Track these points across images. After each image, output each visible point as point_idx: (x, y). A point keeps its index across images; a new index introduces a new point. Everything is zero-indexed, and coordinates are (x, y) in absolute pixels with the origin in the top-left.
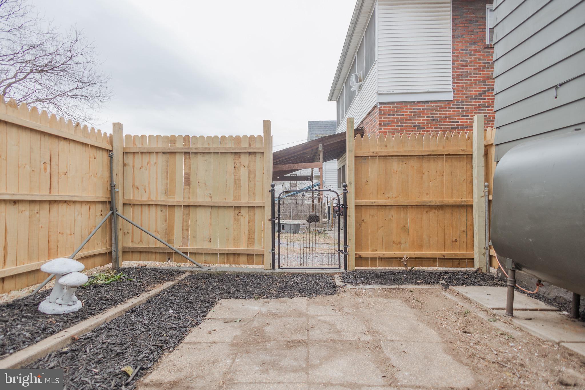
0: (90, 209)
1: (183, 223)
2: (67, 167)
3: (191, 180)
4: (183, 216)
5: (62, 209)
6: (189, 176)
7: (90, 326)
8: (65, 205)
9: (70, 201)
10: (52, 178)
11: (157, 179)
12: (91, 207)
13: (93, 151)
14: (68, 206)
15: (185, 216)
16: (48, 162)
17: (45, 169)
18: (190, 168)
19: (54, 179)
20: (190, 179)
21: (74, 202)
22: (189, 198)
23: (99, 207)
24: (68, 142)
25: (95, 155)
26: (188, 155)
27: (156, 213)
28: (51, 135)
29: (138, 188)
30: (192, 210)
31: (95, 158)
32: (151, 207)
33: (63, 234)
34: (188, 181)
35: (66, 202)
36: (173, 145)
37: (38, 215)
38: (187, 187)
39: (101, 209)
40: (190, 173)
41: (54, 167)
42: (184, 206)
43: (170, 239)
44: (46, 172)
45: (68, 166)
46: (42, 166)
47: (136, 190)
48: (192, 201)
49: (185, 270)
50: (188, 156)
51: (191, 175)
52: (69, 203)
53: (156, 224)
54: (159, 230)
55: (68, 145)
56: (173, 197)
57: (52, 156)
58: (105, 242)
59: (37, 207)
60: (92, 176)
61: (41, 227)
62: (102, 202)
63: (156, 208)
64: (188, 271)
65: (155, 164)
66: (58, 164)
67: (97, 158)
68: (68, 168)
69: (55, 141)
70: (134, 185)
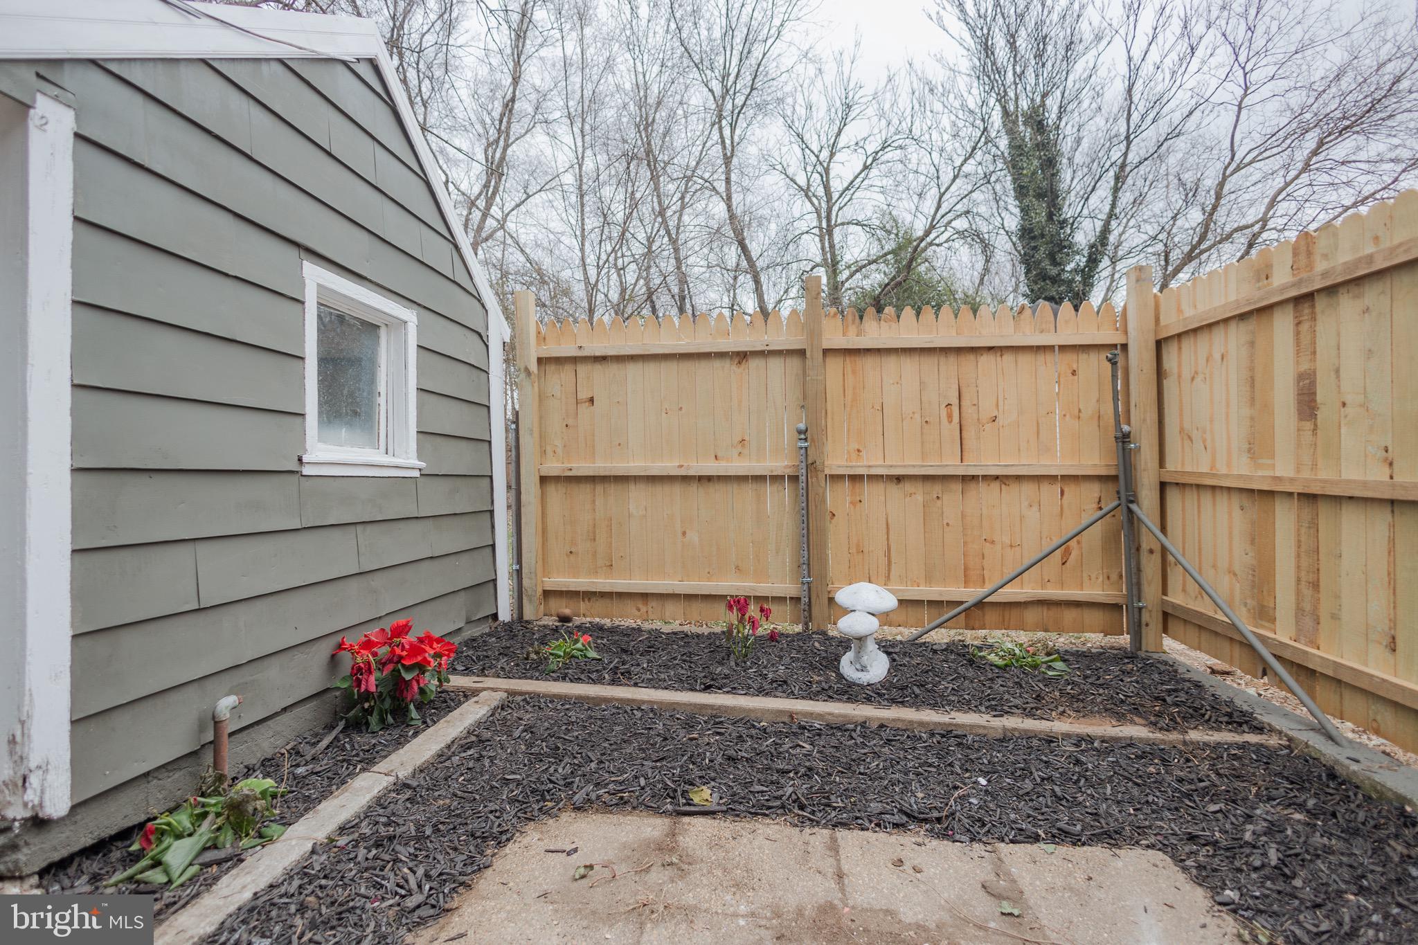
0: (1062, 493)
1: (1298, 556)
2: (997, 405)
3: (1319, 398)
4: (1298, 530)
5: (989, 493)
6: (1313, 383)
7: (830, 714)
8: (995, 485)
9: (1007, 477)
10: (964, 432)
11: (1228, 405)
12: (1066, 490)
13: (1070, 357)
14: (1003, 486)
15: (1303, 530)
16: (955, 401)
17: (950, 417)
18: (1314, 353)
19: (969, 434)
20: (1315, 394)
21: (1019, 478)
22: (1314, 466)
23: (1094, 490)
24: (999, 354)
25: (1075, 367)
26: (1306, 305)
27: (1230, 514)
28: (959, 351)
29: (1190, 438)
30: (1324, 509)
31: (1074, 373)
32: (1218, 492)
33: (993, 542)
34: (1307, 404)
35: (997, 477)
36: (1265, 282)
37: (939, 502)
38: (1308, 425)
39: (1097, 495)
40: (1315, 372)
41: (968, 410)
42: (1299, 494)
43: (1265, 604)
44: (950, 422)
45: (1001, 403)
46: (944, 413)
47: (1187, 442)
48: (1323, 477)
49: (1269, 724)
50: (1307, 311)
51: (1318, 381)
52: (1005, 480)
53: (1231, 550)
54: (1237, 568)
55: (999, 359)
56: (1269, 462)
57: (964, 390)
58: (1114, 577)
59: (937, 489)
60: (1068, 416)
61: (948, 524)
62: (1100, 478)
63: (1230, 499)
64: (1280, 732)
65: (1222, 359)
66: (975, 402)
67: (1080, 372)
68: (1001, 408)
69: (968, 361)
70: (1182, 430)
